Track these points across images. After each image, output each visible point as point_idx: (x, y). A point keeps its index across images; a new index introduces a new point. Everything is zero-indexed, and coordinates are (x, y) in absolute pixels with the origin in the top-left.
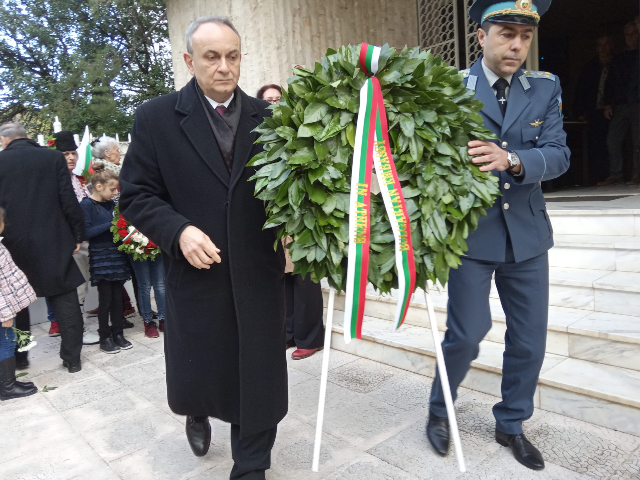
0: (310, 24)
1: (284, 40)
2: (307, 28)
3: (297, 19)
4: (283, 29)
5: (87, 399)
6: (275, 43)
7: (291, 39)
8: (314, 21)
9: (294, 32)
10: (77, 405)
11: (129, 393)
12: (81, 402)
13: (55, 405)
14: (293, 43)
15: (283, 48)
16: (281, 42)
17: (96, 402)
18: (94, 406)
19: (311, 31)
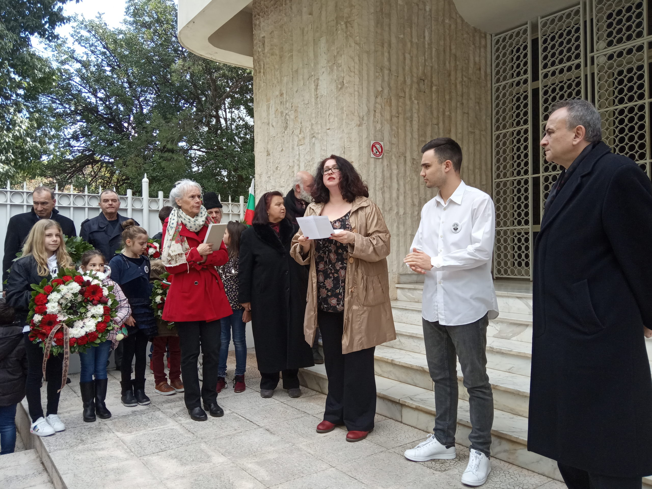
0: (390, 106)
1: (365, 118)
2: (388, 108)
3: (379, 100)
4: (365, 109)
5: (163, 447)
6: (356, 120)
7: (372, 118)
8: (394, 102)
9: (375, 111)
10: (154, 452)
11: (203, 446)
12: (158, 450)
13: (133, 450)
14: (374, 122)
15: (364, 126)
16: (363, 120)
17: (172, 451)
18: (170, 455)
19: (391, 111)
